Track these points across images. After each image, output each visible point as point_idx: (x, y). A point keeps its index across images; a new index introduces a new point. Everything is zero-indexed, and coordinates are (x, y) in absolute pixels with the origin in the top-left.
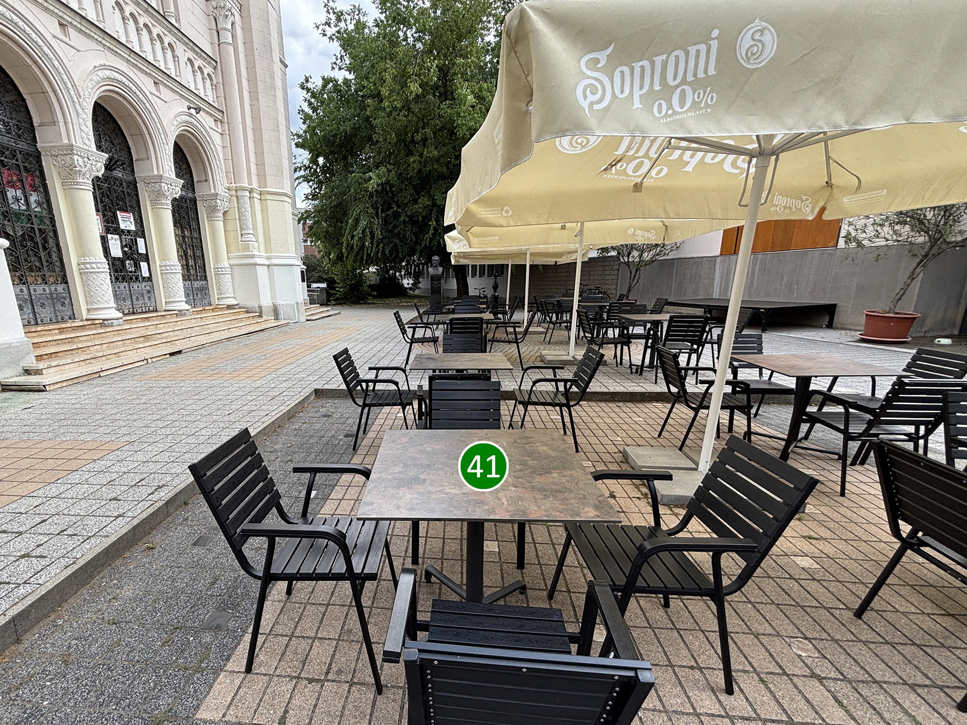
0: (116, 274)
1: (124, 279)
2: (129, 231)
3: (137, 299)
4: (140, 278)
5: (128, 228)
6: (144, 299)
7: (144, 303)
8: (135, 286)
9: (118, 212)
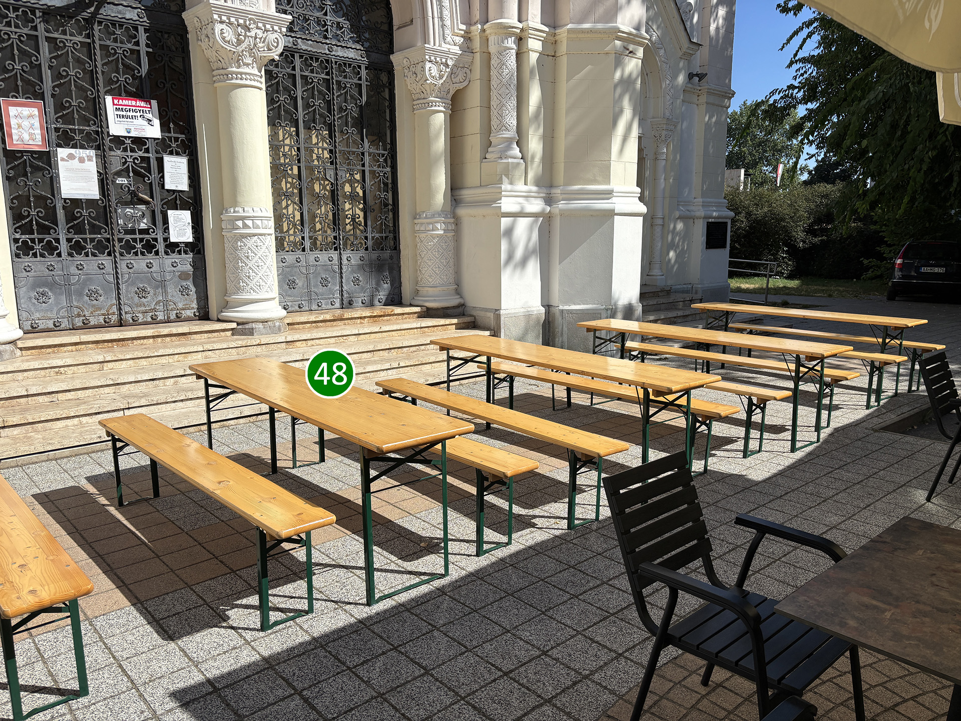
0: (77, 237)
1: (103, 247)
2: (139, 141)
3: (142, 293)
4: (161, 246)
5: (133, 134)
6: (166, 292)
7: (166, 303)
8: (140, 263)
9: (109, 99)
